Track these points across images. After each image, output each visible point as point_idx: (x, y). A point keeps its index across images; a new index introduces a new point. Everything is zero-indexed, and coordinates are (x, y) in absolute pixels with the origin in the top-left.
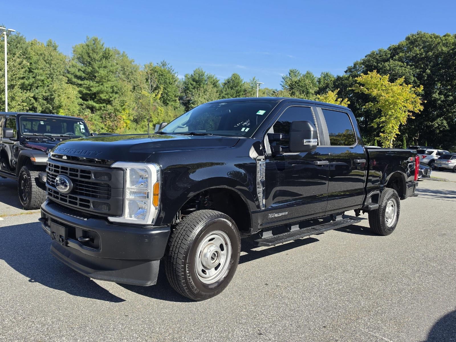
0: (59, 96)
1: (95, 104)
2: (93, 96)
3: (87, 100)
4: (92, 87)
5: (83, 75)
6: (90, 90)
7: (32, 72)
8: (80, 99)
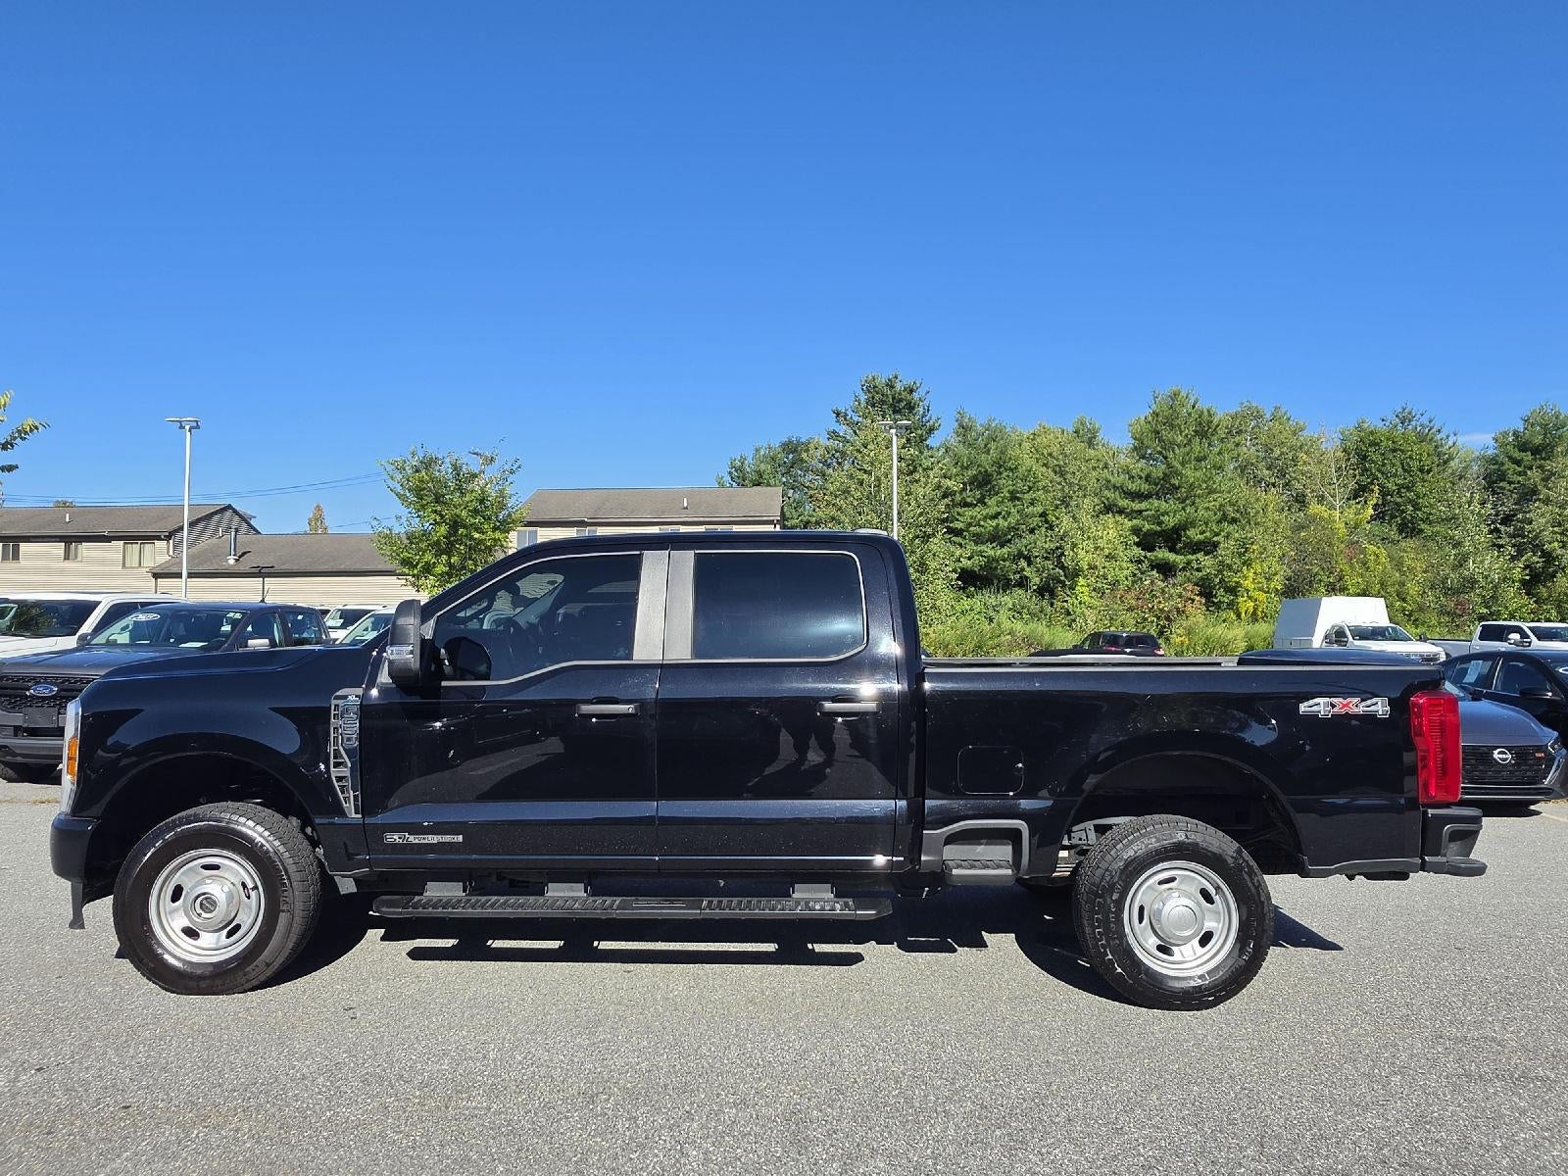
0: (1074, 545)
1: (1172, 557)
2: (1172, 538)
3: (1151, 549)
4: (1166, 513)
5: (1145, 487)
6: (1160, 524)
7: (1019, 499)
8: (1135, 547)
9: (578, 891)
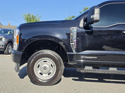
9: (115, 69)
